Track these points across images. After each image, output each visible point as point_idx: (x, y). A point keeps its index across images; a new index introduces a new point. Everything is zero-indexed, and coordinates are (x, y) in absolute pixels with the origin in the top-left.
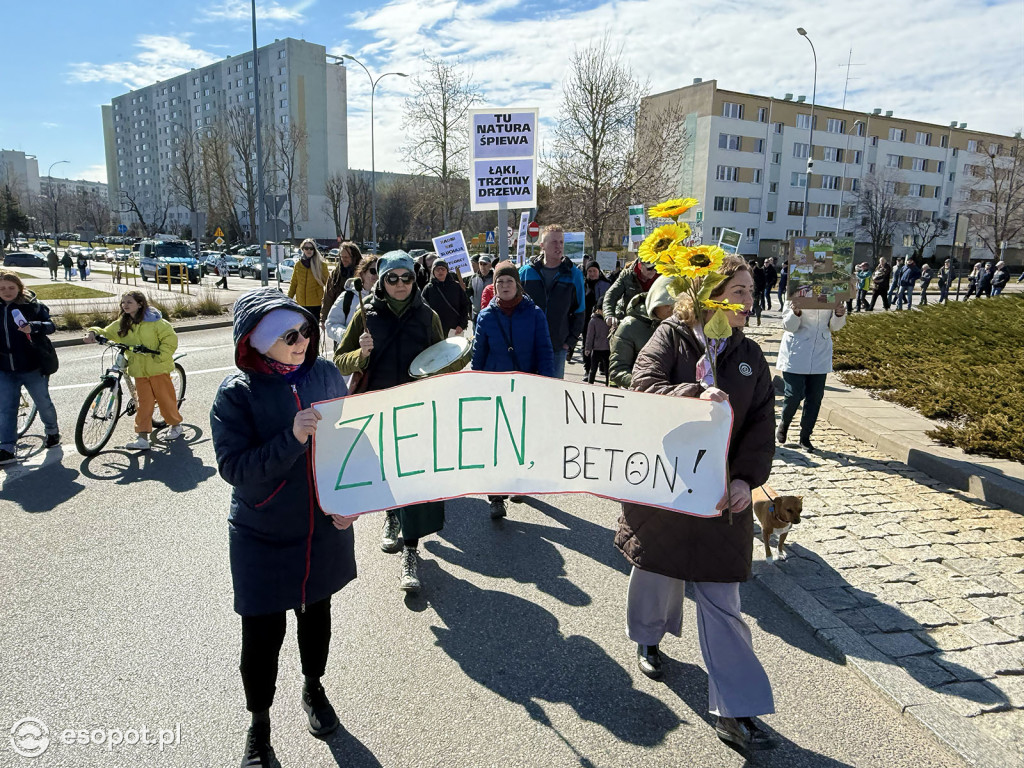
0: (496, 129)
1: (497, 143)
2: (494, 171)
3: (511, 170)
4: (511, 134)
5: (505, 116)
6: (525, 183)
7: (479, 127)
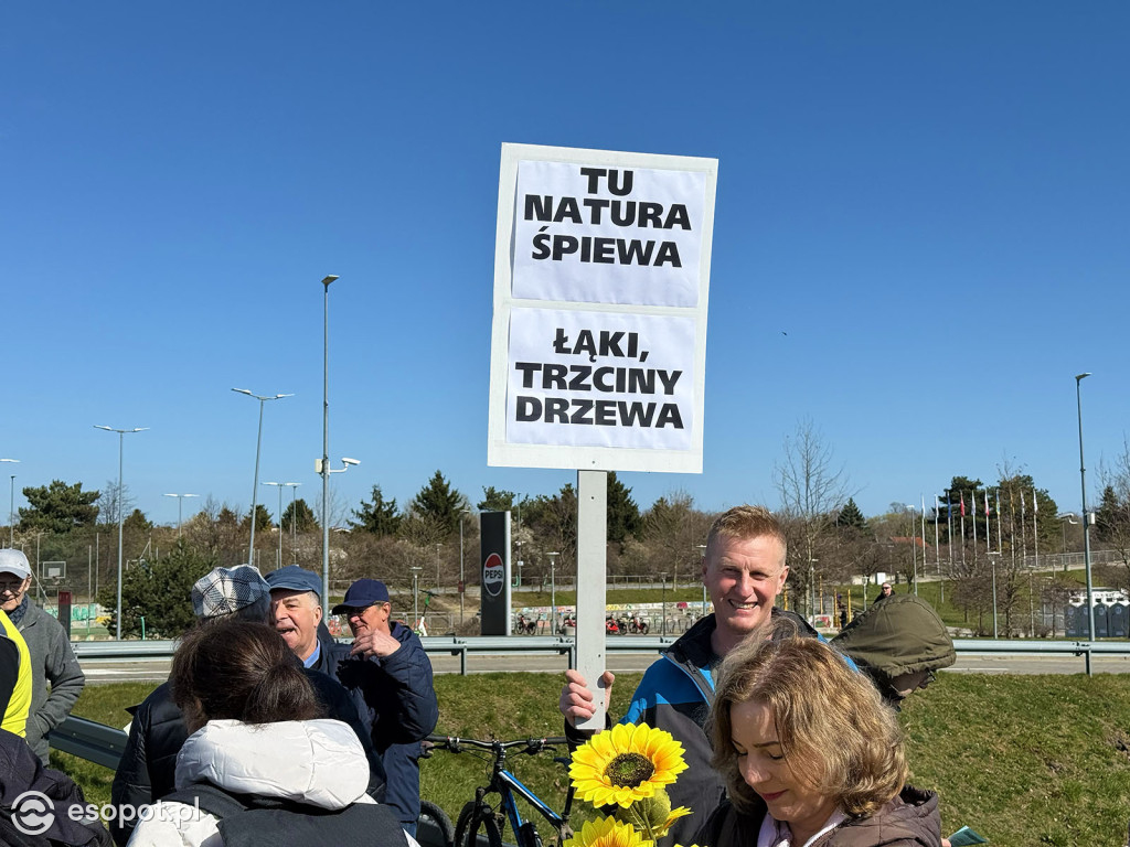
0: (586, 212)
1: (585, 258)
2: (571, 344)
3: (623, 344)
4: (629, 234)
5: (613, 174)
6: (669, 391)
7: (532, 201)
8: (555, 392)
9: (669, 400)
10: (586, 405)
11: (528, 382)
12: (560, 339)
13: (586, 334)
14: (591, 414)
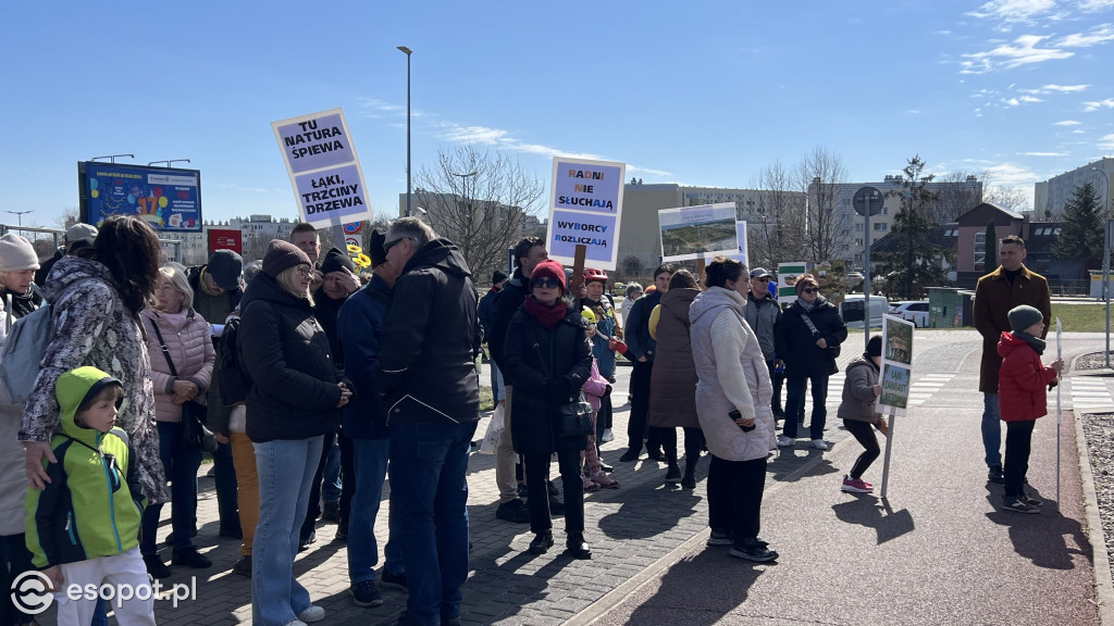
0: (305, 138)
1: (311, 154)
2: (317, 184)
4: (323, 141)
5: (309, 123)
6: (354, 192)
7: (286, 139)
8: (318, 202)
9: (355, 195)
10: (329, 204)
11: (308, 201)
12: (314, 183)
13: (321, 179)
14: (332, 206)
